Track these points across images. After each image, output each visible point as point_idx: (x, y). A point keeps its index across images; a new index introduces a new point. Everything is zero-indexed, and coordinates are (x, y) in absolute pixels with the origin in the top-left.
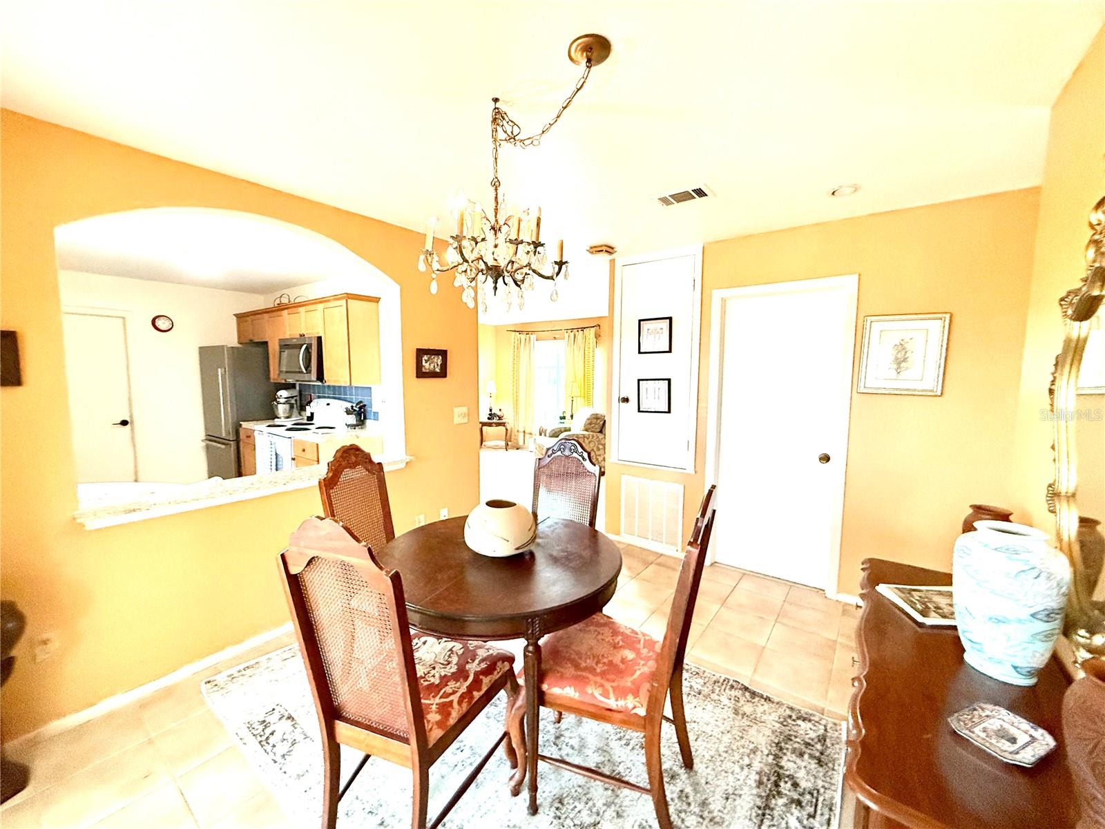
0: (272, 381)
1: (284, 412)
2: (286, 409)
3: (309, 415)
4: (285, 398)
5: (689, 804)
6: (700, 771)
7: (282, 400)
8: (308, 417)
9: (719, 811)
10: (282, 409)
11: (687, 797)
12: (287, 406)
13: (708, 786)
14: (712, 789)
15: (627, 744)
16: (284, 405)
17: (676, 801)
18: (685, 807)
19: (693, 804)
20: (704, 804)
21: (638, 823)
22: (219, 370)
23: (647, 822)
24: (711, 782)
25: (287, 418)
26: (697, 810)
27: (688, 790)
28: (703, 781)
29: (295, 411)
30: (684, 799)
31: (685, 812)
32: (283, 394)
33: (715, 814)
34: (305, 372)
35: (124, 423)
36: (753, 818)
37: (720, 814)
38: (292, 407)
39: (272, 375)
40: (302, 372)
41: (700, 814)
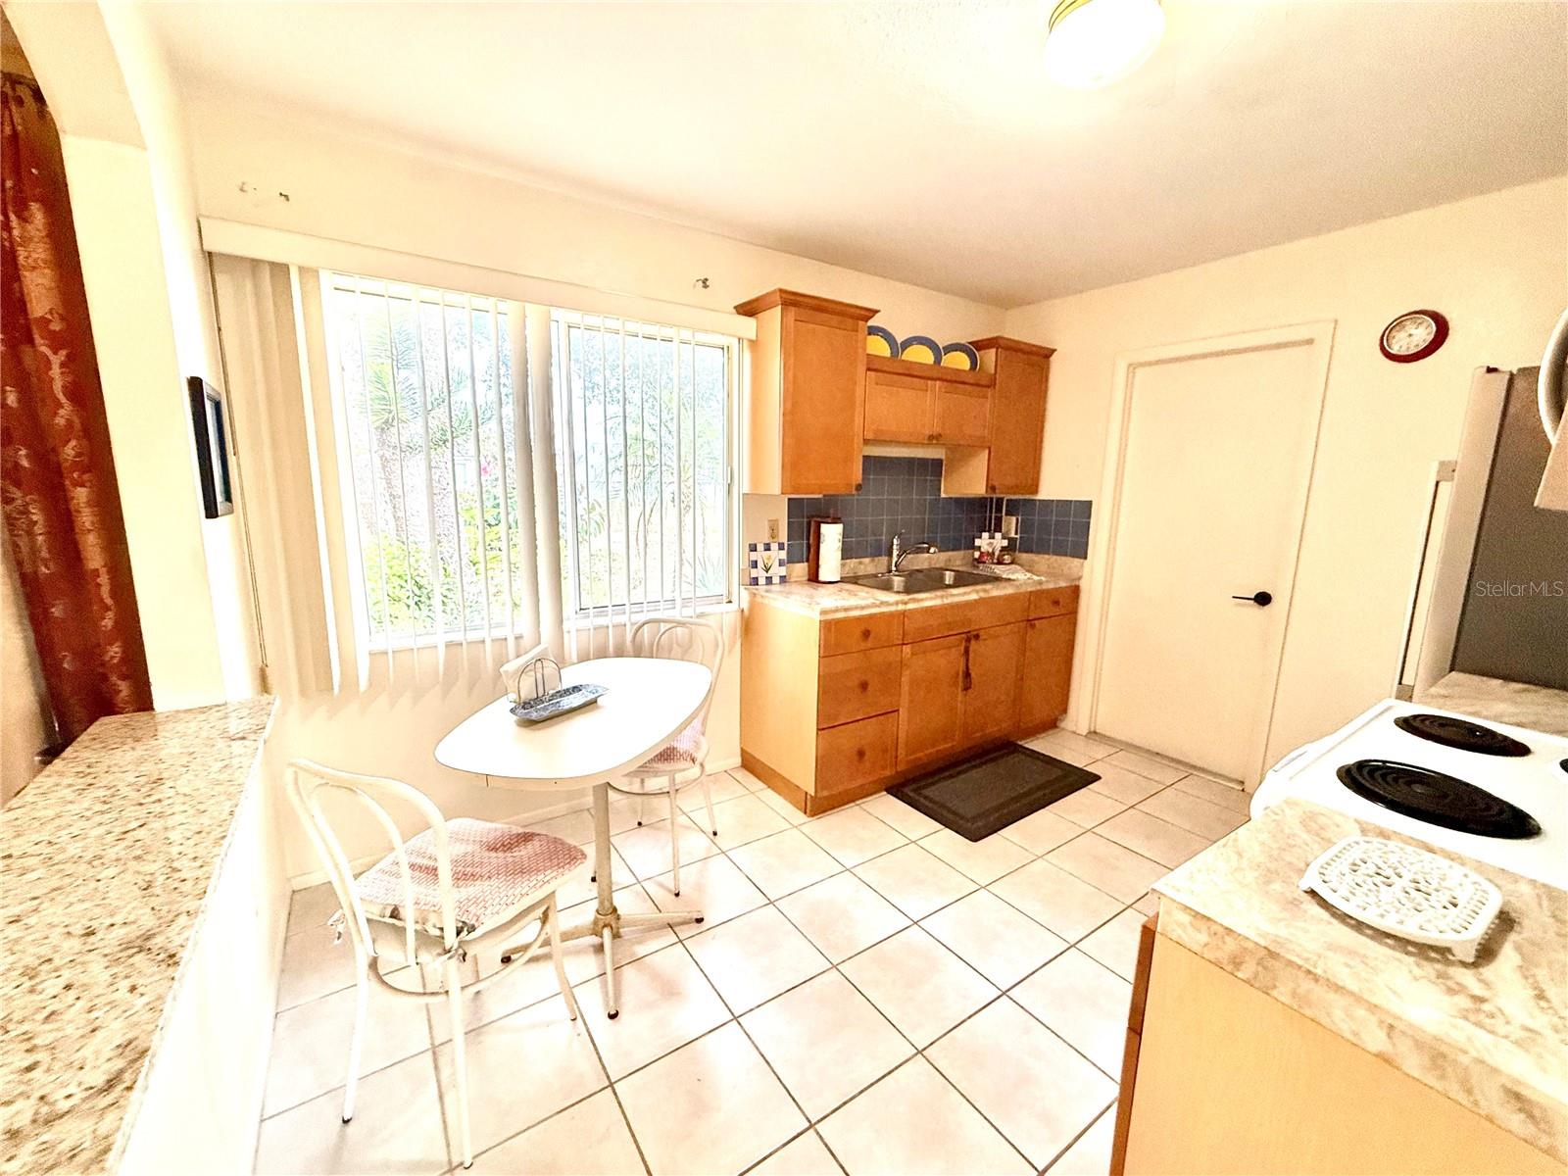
35: (1263, 599)
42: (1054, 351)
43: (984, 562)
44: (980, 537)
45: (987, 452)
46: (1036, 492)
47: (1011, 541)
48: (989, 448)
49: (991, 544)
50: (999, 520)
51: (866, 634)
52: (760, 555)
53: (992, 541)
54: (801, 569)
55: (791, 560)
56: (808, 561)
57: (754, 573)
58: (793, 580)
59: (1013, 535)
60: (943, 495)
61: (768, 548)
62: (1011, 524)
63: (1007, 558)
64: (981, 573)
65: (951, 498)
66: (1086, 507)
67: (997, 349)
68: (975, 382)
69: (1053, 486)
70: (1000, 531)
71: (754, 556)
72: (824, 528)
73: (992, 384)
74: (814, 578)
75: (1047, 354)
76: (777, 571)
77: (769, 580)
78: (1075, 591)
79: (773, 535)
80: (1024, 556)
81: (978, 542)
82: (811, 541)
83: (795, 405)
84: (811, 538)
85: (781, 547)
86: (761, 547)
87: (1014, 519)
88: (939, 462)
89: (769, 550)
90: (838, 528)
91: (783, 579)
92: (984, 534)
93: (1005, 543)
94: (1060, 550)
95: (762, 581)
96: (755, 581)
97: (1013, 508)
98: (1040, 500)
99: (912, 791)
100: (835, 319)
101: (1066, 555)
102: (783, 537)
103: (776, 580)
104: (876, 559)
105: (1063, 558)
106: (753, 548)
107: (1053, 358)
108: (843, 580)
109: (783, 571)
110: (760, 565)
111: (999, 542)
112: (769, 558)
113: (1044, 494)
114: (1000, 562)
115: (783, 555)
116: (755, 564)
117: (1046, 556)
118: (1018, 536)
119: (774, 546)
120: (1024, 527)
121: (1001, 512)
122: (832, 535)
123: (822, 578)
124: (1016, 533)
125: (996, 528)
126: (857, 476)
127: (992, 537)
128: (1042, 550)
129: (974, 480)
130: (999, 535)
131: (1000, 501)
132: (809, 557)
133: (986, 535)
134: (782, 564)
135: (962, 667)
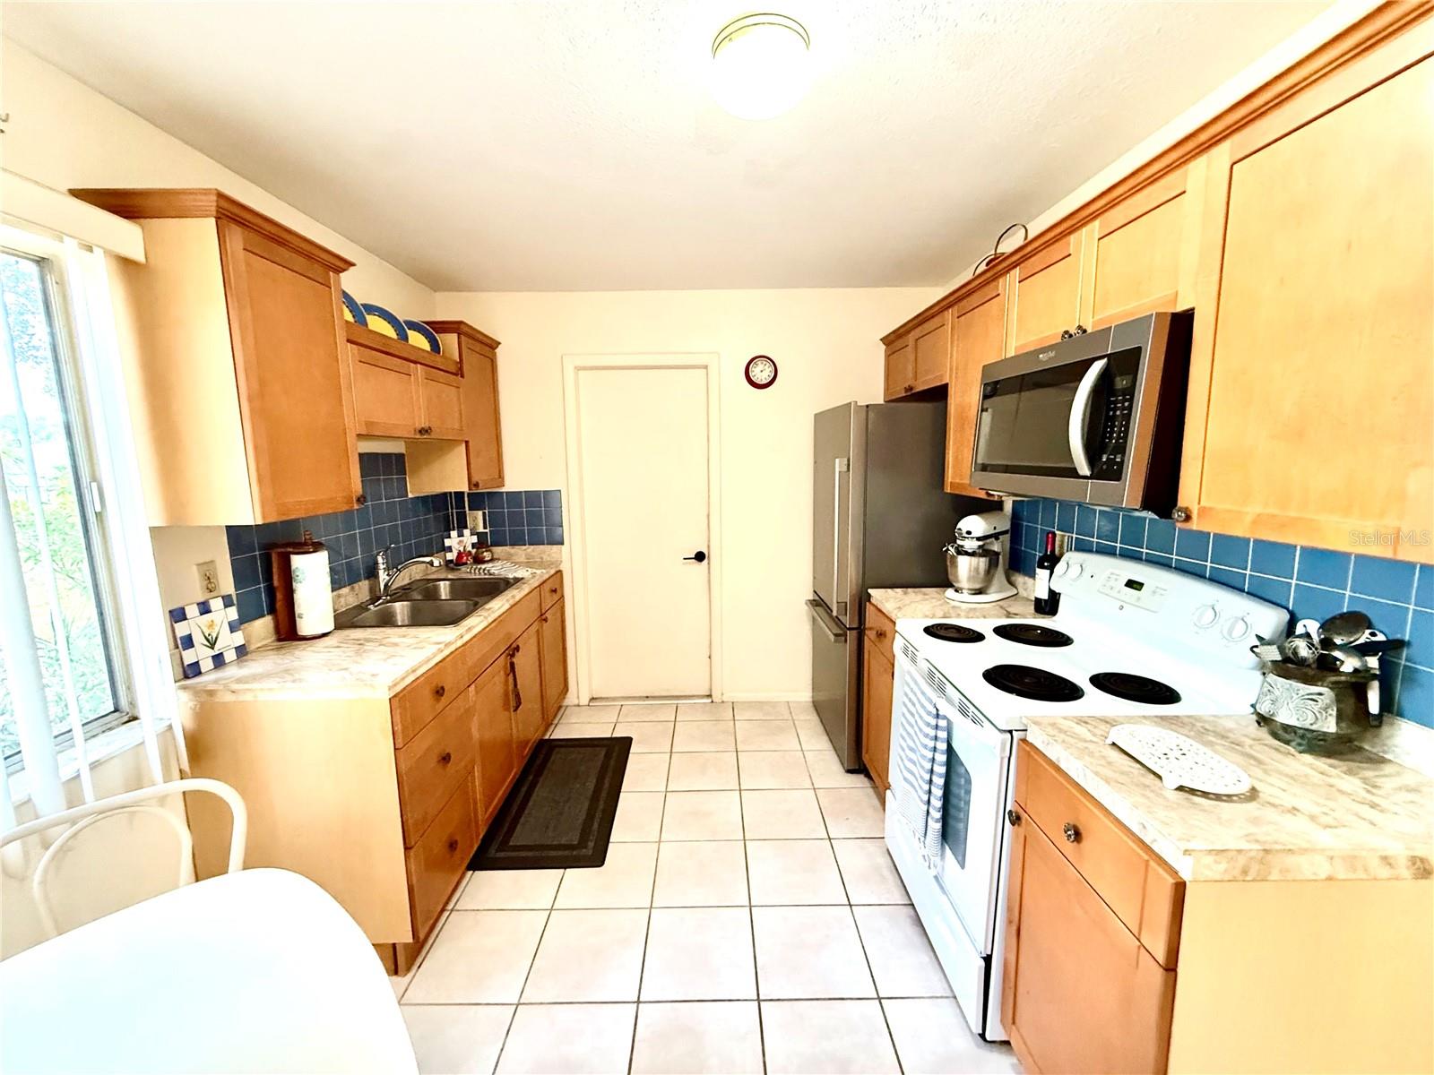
0: (948, 490)
1: (970, 579)
2: (977, 569)
3: (1044, 596)
4: (979, 539)
7: (970, 545)
8: (1038, 601)
10: (966, 568)
12: (982, 563)
16: (974, 560)
22: (837, 460)
25: (979, 592)
29: (1000, 574)
32: (974, 525)
34: (1084, 469)
35: (700, 557)
38: (992, 565)
39: (950, 476)
40: (1073, 473)
42: (500, 343)
43: (466, 564)
44: (449, 537)
45: (464, 445)
46: (502, 484)
47: (481, 536)
48: (467, 442)
49: (460, 542)
50: (462, 518)
52: (195, 625)
53: (461, 538)
54: (263, 627)
55: (245, 618)
57: (189, 657)
58: (253, 647)
59: (481, 529)
60: (410, 496)
61: (205, 609)
62: (477, 519)
63: (487, 555)
64: (464, 576)
65: (418, 498)
66: (553, 497)
67: (459, 334)
68: (436, 369)
69: (517, 480)
70: (466, 528)
71: (182, 629)
72: (298, 561)
73: (459, 373)
74: (288, 632)
75: (492, 343)
76: (229, 642)
77: (219, 661)
80: (498, 550)
81: (447, 542)
82: (276, 583)
83: (263, 383)
84: (275, 577)
85: (228, 602)
86: (192, 611)
87: (480, 513)
88: (400, 457)
89: (208, 611)
90: (322, 557)
91: (241, 651)
92: (452, 532)
93: (475, 539)
94: (537, 541)
95: (207, 665)
96: (192, 671)
97: (480, 502)
98: (508, 493)
99: (497, 851)
100: (300, 262)
101: (540, 543)
102: (227, 584)
103: (230, 656)
104: (356, 586)
105: (539, 547)
106: (178, 615)
107: (499, 350)
109: (238, 639)
110: (198, 639)
111: (469, 539)
112: (211, 625)
113: (509, 487)
114: (478, 560)
115: (233, 613)
116: (188, 642)
117: (524, 547)
118: (487, 531)
119: (217, 604)
120: (491, 521)
121: (464, 508)
122: (312, 567)
123: (303, 630)
124: (485, 528)
125: (462, 525)
126: (357, 485)
127: (461, 535)
128: (517, 541)
129: (451, 476)
130: (467, 532)
131: (460, 495)
132: (279, 605)
133: (454, 534)
134: (233, 628)
135: (511, 687)
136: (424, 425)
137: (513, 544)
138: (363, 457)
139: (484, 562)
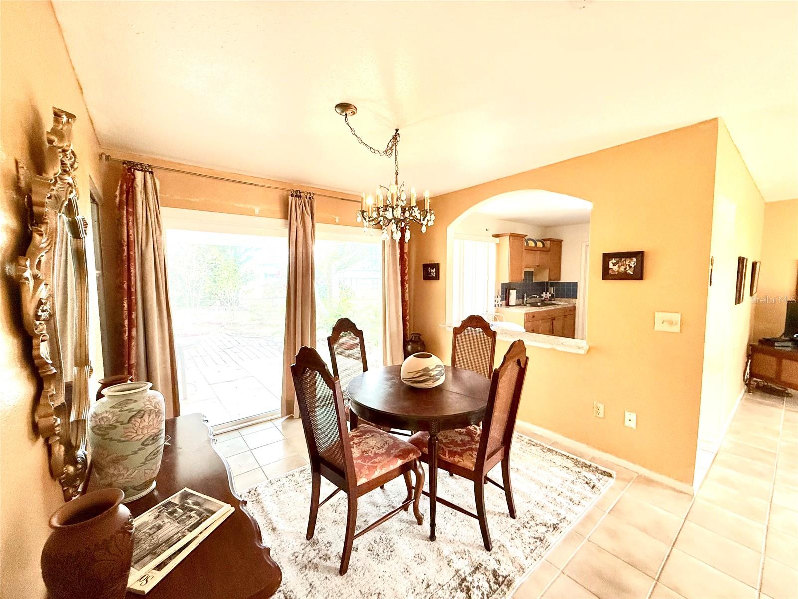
5: (320, 558)
6: (336, 578)
9: (307, 574)
11: (324, 559)
13: (324, 577)
14: (321, 579)
15: (375, 541)
17: (326, 552)
18: (320, 555)
19: (319, 560)
20: (316, 567)
21: (326, 527)
23: (324, 532)
24: (325, 581)
26: (315, 561)
27: (328, 563)
28: (328, 576)
30: (324, 557)
31: (318, 553)
33: (307, 570)
36: (291, 593)
37: (305, 573)
41: (312, 562)
42: (562, 240)
46: (560, 280)
47: (552, 295)
48: (549, 268)
49: (546, 295)
50: (547, 289)
51: (533, 317)
52: (496, 299)
54: (504, 302)
56: (506, 300)
57: (495, 304)
58: (503, 305)
59: (552, 292)
60: (534, 281)
62: (552, 290)
64: (548, 303)
65: (536, 282)
66: (575, 284)
67: (550, 241)
68: (543, 250)
69: (564, 278)
72: (511, 291)
73: (549, 250)
74: (508, 305)
75: (560, 241)
76: (500, 303)
77: (498, 306)
78: (574, 308)
79: (499, 294)
80: (557, 299)
81: (542, 295)
82: (507, 295)
84: (507, 293)
87: (552, 288)
88: (533, 272)
90: (515, 291)
91: (501, 305)
93: (550, 295)
94: (568, 297)
96: (496, 306)
97: (552, 285)
98: (561, 282)
100: (519, 239)
101: (570, 298)
104: (520, 298)
105: (569, 299)
106: (495, 297)
107: (563, 242)
108: (516, 305)
110: (496, 301)
111: (549, 295)
112: (498, 300)
113: (562, 281)
114: (550, 300)
115: (501, 299)
117: (565, 298)
118: (554, 293)
119: (499, 296)
120: (556, 290)
121: (548, 286)
122: (513, 293)
123: (510, 305)
125: (547, 291)
126: (523, 277)
127: (546, 293)
128: (562, 297)
129: (544, 277)
130: (548, 293)
131: (547, 282)
132: (507, 299)
133: (544, 293)
134: (501, 301)
135: (551, 328)
136: (538, 264)
137: (561, 297)
138: (526, 272)
139: (551, 301)
